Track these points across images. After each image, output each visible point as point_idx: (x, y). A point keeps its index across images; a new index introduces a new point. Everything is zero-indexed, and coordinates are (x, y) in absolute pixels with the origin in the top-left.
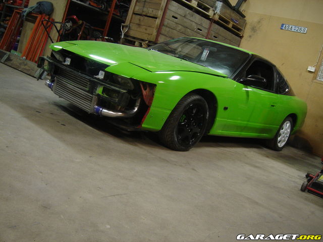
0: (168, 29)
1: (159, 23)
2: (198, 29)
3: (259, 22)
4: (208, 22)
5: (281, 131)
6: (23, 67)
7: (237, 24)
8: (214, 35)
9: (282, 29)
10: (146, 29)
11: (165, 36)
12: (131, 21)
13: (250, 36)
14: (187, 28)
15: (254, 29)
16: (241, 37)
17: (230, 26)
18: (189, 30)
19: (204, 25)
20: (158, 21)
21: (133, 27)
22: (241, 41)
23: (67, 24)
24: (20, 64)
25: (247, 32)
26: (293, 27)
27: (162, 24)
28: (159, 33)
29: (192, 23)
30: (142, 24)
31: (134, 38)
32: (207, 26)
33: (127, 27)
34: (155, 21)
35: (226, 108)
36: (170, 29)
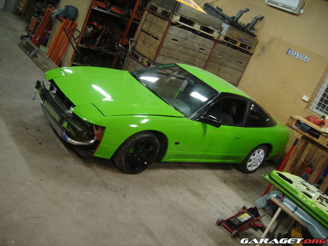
0: (167, 50)
1: (159, 44)
2: (201, 49)
3: (270, 42)
4: (212, 42)
5: (252, 157)
6: (44, 66)
7: (246, 43)
8: (218, 53)
9: (288, 54)
10: (149, 48)
11: (164, 56)
12: (138, 37)
13: (259, 55)
14: (187, 48)
15: (263, 49)
16: (251, 55)
17: (238, 45)
18: (190, 50)
19: (207, 45)
20: (158, 42)
21: (140, 43)
22: (250, 58)
23: (88, 29)
24: (43, 62)
25: (257, 50)
26: (298, 54)
27: (161, 46)
28: (158, 54)
29: (193, 44)
30: (146, 42)
31: (139, 53)
32: (211, 46)
33: (134, 41)
34: (156, 42)
35: (177, 143)
36: (170, 51)
